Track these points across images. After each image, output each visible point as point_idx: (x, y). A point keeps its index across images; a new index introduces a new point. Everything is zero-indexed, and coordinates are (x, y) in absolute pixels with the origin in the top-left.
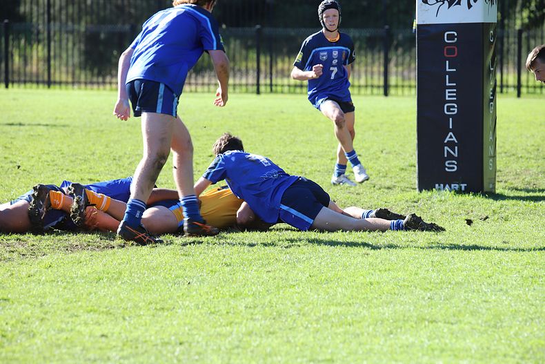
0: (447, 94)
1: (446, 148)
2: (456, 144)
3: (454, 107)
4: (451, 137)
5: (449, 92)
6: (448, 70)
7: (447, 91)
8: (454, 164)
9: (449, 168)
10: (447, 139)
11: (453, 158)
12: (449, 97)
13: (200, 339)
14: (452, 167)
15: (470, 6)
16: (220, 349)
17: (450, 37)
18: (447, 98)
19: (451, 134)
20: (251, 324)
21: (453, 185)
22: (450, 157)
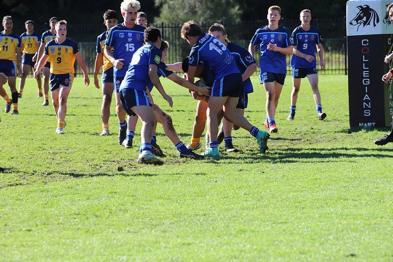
0: (364, 74)
1: (364, 103)
2: (369, 101)
3: (368, 81)
4: (367, 97)
5: (365, 73)
6: (364, 60)
7: (364, 72)
8: (368, 112)
9: (366, 114)
10: (365, 98)
11: (368, 109)
12: (365, 75)
13: (215, 212)
14: (368, 113)
15: (375, 25)
16: (225, 218)
17: (365, 42)
18: (364, 76)
19: (367, 95)
20: (245, 203)
21: (368, 124)
22: (367, 108)
